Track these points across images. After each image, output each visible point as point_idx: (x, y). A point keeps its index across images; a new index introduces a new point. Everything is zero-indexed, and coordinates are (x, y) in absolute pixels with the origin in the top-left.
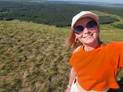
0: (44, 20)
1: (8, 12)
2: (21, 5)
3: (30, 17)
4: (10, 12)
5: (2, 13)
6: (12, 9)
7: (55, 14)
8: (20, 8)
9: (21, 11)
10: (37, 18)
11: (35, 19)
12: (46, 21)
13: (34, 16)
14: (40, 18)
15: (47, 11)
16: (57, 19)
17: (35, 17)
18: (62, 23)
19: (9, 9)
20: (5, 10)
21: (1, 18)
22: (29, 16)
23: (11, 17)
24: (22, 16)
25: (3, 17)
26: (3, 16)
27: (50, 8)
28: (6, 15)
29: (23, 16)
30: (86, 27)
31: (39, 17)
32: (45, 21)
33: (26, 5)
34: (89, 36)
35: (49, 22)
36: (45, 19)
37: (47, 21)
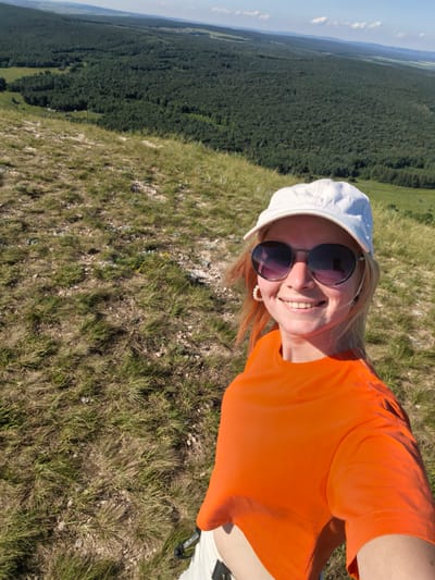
0: (222, 128)
1: (73, 70)
2: (132, 42)
3: (161, 109)
4: (81, 75)
5: (47, 73)
6: (92, 60)
7: (283, 105)
8: (125, 60)
9: (130, 72)
10: (191, 116)
11: (183, 117)
12: (229, 137)
13: (181, 105)
14: (208, 120)
15: (244, 88)
16: (285, 135)
17: (186, 110)
18: (309, 156)
19: (77, 60)
20: (62, 58)
21: (43, 93)
22: (158, 102)
23: (81, 97)
24: (127, 96)
25: (48, 94)
26: (50, 87)
27: (264, 74)
28: (65, 84)
29: (133, 97)
30: (306, 261)
31: (204, 114)
32: (226, 134)
33: (152, 48)
34: (302, 305)
35: (247, 140)
36: (228, 124)
37: (238, 133)
